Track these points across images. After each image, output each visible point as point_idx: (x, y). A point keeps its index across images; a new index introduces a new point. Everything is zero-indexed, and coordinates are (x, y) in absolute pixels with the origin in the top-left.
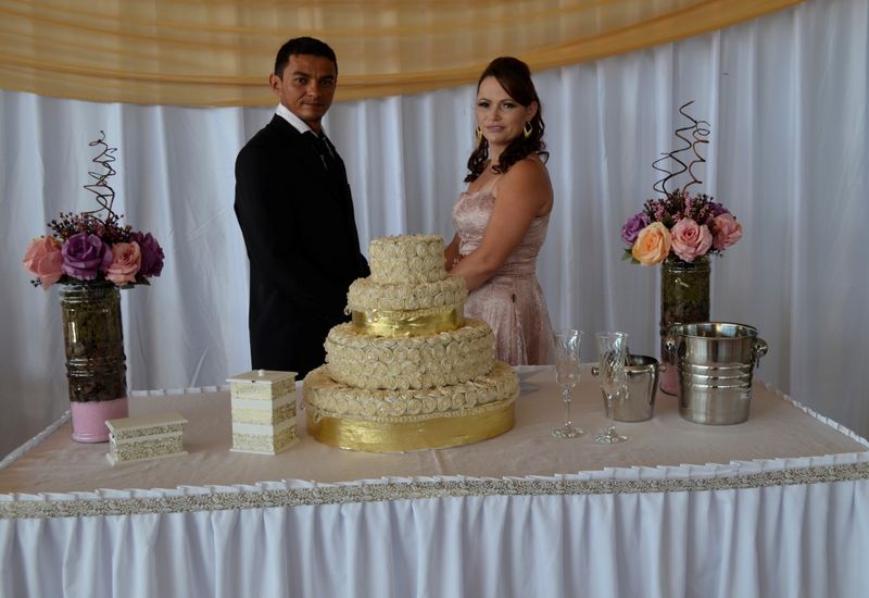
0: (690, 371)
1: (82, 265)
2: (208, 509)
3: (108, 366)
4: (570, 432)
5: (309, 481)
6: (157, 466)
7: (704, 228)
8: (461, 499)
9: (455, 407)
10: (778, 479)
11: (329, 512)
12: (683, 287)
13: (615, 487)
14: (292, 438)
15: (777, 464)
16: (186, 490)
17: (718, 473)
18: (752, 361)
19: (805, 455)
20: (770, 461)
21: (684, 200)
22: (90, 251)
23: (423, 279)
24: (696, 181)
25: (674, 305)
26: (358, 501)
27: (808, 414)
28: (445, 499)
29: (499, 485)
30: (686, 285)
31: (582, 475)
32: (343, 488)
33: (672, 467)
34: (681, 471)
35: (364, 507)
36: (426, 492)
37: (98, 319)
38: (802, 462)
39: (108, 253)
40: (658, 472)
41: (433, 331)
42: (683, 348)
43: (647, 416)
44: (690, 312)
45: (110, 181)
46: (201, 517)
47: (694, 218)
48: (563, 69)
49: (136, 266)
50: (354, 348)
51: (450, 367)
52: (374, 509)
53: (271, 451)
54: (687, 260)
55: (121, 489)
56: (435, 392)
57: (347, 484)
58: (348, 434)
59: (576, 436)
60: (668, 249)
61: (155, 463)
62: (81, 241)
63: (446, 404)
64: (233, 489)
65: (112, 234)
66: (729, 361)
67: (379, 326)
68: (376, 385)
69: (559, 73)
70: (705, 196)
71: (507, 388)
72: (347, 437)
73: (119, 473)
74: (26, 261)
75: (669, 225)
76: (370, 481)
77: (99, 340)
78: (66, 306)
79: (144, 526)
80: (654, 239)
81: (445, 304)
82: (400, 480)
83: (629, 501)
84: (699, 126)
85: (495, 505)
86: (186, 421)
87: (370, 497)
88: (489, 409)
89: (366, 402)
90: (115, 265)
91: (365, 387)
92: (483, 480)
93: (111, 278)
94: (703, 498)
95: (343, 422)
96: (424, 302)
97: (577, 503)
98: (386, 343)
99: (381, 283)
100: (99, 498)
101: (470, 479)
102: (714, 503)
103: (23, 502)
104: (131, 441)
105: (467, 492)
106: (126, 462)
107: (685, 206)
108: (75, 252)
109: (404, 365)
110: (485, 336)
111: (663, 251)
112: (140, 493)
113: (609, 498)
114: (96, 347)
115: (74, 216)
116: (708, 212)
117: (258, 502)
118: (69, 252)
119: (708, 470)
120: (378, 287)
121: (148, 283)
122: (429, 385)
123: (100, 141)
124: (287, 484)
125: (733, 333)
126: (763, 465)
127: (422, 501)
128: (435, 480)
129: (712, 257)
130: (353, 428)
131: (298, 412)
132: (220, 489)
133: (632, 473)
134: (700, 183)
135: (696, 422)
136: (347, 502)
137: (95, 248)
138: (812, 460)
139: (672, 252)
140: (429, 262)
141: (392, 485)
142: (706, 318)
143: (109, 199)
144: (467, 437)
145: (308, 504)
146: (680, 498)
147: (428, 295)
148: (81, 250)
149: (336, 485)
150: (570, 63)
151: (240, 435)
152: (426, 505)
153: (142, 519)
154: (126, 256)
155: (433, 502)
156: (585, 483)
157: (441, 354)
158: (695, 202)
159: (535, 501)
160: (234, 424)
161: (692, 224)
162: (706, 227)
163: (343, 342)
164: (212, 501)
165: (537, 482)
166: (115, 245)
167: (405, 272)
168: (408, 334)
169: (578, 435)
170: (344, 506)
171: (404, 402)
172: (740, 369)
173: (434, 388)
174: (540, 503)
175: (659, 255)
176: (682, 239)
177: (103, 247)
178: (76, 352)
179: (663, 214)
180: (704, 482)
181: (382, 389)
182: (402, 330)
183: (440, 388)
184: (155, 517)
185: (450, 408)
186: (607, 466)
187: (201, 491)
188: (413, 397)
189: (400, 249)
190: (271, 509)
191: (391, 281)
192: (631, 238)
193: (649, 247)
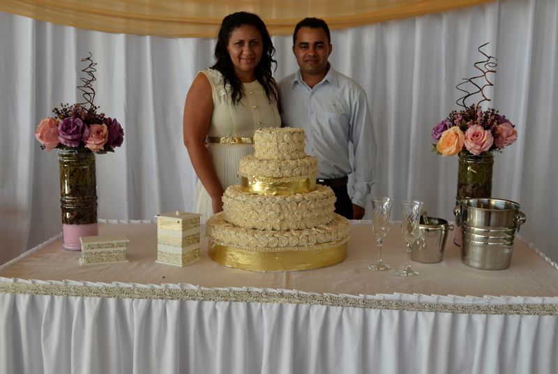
0: (469, 231)
1: (70, 137)
2: (131, 297)
3: (85, 203)
4: (381, 267)
5: (196, 285)
6: (107, 268)
7: (488, 133)
8: (295, 305)
9: (301, 244)
10: (518, 310)
11: (208, 306)
12: (473, 173)
13: (401, 306)
14: (196, 257)
15: (518, 300)
16: (117, 284)
17: (475, 302)
18: (515, 227)
20: (513, 297)
21: (477, 111)
22: (75, 128)
23: (288, 157)
24: (486, 99)
25: (466, 185)
26: (227, 301)
28: (284, 305)
29: (320, 298)
30: (475, 172)
31: (378, 296)
32: (217, 291)
33: (443, 296)
35: (230, 305)
36: (272, 299)
37: (80, 172)
38: (537, 300)
39: (87, 131)
40: (431, 299)
41: (292, 193)
42: (465, 215)
43: (437, 260)
44: (477, 190)
45: (94, 84)
46: (127, 302)
47: (482, 125)
48: (417, 18)
49: (104, 139)
50: (238, 201)
51: (300, 216)
52: (237, 307)
53: (179, 264)
54: (475, 154)
55: (79, 281)
56: (288, 233)
57: (220, 289)
58: (231, 257)
59: (385, 270)
60: (461, 146)
61: (106, 266)
62: (70, 122)
63: (295, 242)
65: (92, 118)
66: (498, 225)
67: (257, 187)
68: (251, 226)
69: (414, 21)
70: (493, 110)
71: (340, 235)
72: (230, 258)
73: (83, 271)
74: (36, 132)
75: (464, 129)
76: (235, 289)
77: (80, 186)
78: (62, 163)
79: (91, 305)
80: (452, 138)
81: (301, 175)
82: (255, 289)
84: (490, 61)
85: (317, 312)
87: (235, 299)
88: (325, 247)
89: (242, 237)
90: (90, 138)
91: (244, 227)
92: (309, 294)
93: (88, 146)
94: (463, 318)
95: (228, 249)
96: (287, 173)
97: (373, 314)
98: (258, 199)
99: (260, 158)
100: (65, 285)
101: (301, 292)
103: (20, 283)
104: (93, 251)
105: (299, 301)
106: (89, 264)
107: (477, 116)
108: (66, 129)
109: (269, 214)
110: (327, 198)
111: (458, 147)
112: (90, 284)
113: (396, 313)
114: (78, 190)
115: (70, 106)
116: (493, 121)
117: (162, 296)
118: (62, 128)
119: (468, 300)
121: (113, 151)
122: (285, 228)
123: (88, 59)
124: (181, 286)
125: (503, 206)
126: (508, 299)
127: (269, 304)
128: (278, 291)
129: (494, 153)
130: (233, 253)
131: (201, 240)
132: (139, 285)
133: (413, 297)
134: (489, 100)
135: (471, 267)
136: (219, 301)
137: (78, 127)
138: (543, 300)
139: (464, 148)
140: (292, 147)
141: (249, 292)
142: (488, 194)
143: (92, 95)
144: (308, 265)
145: (194, 299)
147: (289, 168)
148: (70, 128)
149: (213, 289)
150: (422, 14)
151: (162, 252)
152: (271, 307)
153: (90, 300)
154: (98, 133)
155: (275, 306)
156: (379, 302)
157: (295, 208)
158: (485, 114)
159: (345, 309)
160: (158, 245)
161: (479, 129)
162: (489, 131)
163: (232, 196)
164: (134, 292)
165: (346, 299)
166: (91, 126)
167: (276, 152)
168: (274, 193)
169: (387, 269)
170: (218, 303)
171: (267, 238)
172: (505, 232)
173: (288, 230)
174: (348, 311)
175: (455, 149)
176: (472, 139)
177: (84, 126)
178: (67, 192)
179: (461, 121)
180: (463, 307)
181: (254, 229)
182: (271, 190)
183: (292, 231)
184: (98, 299)
185: (297, 245)
186: (396, 292)
187: (127, 285)
188: (273, 236)
189: (273, 137)
190: (170, 301)
191: (266, 157)
192: (437, 137)
193: (448, 143)
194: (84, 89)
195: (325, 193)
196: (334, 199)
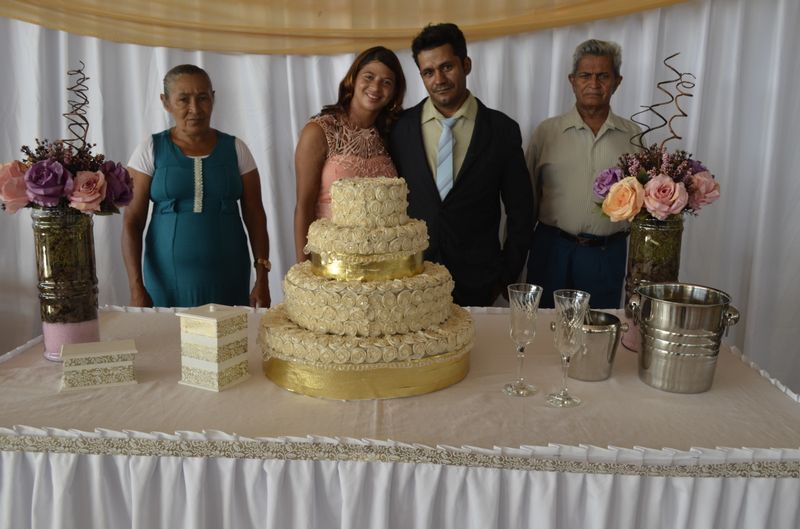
0: (653, 334)
1: (42, 192)
2: (125, 454)
3: (75, 290)
4: (523, 389)
5: (231, 434)
6: (101, 396)
7: (680, 186)
8: (390, 465)
9: (401, 358)
10: (744, 470)
11: (251, 467)
12: (652, 245)
13: (560, 465)
14: (242, 374)
15: (744, 454)
16: (103, 433)
17: (677, 458)
18: (720, 329)
19: (777, 446)
20: (736, 450)
21: (661, 155)
22: (49, 178)
23: (381, 223)
24: (675, 137)
25: (641, 262)
26: (281, 458)
27: (776, 386)
28: (374, 464)
29: (432, 453)
30: (657, 243)
31: (524, 450)
32: (265, 444)
33: (625, 449)
34: (635, 454)
35: (287, 464)
36: (354, 454)
37: (65, 244)
38: (773, 454)
39: (70, 181)
40: (609, 453)
41: (388, 277)
42: (647, 309)
43: (604, 376)
44: (659, 270)
45: (86, 111)
46: (120, 460)
47: (670, 175)
49: (98, 195)
50: (305, 290)
51: (400, 315)
52: (298, 467)
53: (215, 388)
54: (659, 218)
56: (382, 341)
57: (270, 439)
58: (293, 377)
59: (527, 395)
60: (640, 206)
61: (100, 392)
62: (43, 168)
63: (392, 356)
64: (152, 437)
65: (81, 161)
66: (698, 327)
67: (334, 268)
68: (323, 328)
69: (551, 35)
70: (683, 153)
71: (460, 340)
72: (293, 380)
73: (59, 402)
75: (643, 181)
76: (295, 439)
77: (67, 265)
78: (38, 230)
79: (61, 466)
80: (626, 194)
81: (401, 250)
82: (327, 440)
83: (574, 480)
84: (684, 78)
85: (426, 476)
86: (136, 352)
87: (294, 455)
88: (437, 361)
89: (310, 347)
90: (76, 193)
91: (315, 328)
92: (414, 447)
93: (73, 205)
94: (658, 483)
95: (289, 365)
96: (379, 247)
97: (516, 478)
98: (336, 288)
99: (339, 225)
100: (17, 434)
101: (402, 445)
102: (669, 490)
104: (79, 368)
105: (397, 457)
106: (73, 389)
107: (662, 162)
108: (37, 179)
109: (352, 312)
110: (441, 285)
111: (635, 207)
112: (58, 432)
113: (552, 477)
114: (62, 271)
115: (50, 142)
116: (684, 168)
117: (175, 451)
118: (30, 177)
119: (666, 455)
120: (332, 229)
121: (118, 212)
122: (377, 333)
123: (79, 71)
124: (207, 435)
125: (704, 297)
127: (349, 463)
128: (363, 442)
129: (685, 216)
130: (297, 371)
131: (248, 349)
132: (138, 434)
133: (579, 451)
134: (680, 138)
135: (654, 387)
136: (268, 458)
137: (55, 175)
139: (644, 209)
140: (388, 207)
141: (317, 445)
142: (674, 279)
144: (411, 389)
145: (229, 456)
146: (631, 482)
147: (383, 239)
148: (42, 177)
149: (258, 440)
151: (187, 368)
152: (353, 468)
153: (59, 459)
154: (89, 184)
155: (360, 466)
156: (525, 459)
157: (391, 302)
158: (673, 158)
159: (471, 470)
160: (183, 357)
161: (668, 180)
162: (682, 184)
163: (297, 282)
164: (129, 446)
165: (473, 455)
166: (78, 173)
167: (363, 215)
168: (360, 279)
169: (530, 393)
170: (267, 461)
171: (348, 349)
172: (708, 338)
173: (382, 336)
174: (475, 475)
175: (630, 211)
176: (655, 195)
177: (65, 174)
178: (46, 275)
179: (637, 169)
180: (659, 468)
181: (330, 334)
182: (355, 273)
183: (388, 337)
184: (72, 456)
185: (396, 359)
186: (552, 442)
187: (118, 435)
188: (358, 346)
189: (358, 192)
190: (190, 458)
191: (347, 223)
192: (603, 192)
193: (621, 202)
194: (71, 117)
195: (438, 276)
196: (450, 285)
